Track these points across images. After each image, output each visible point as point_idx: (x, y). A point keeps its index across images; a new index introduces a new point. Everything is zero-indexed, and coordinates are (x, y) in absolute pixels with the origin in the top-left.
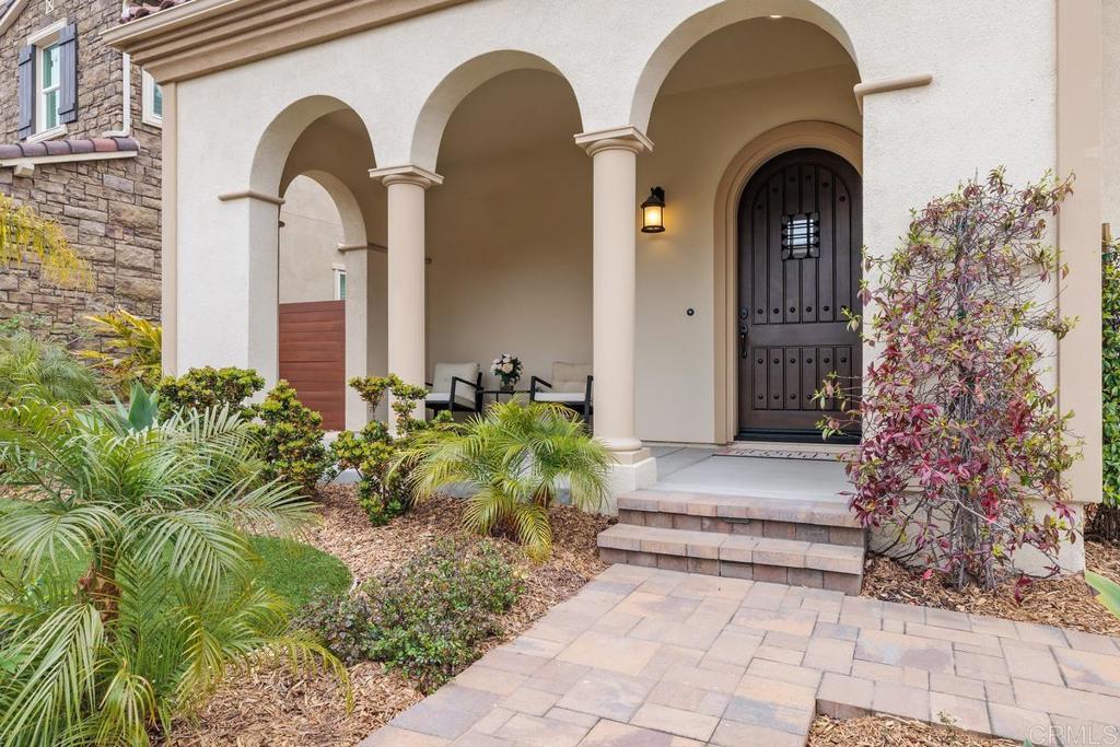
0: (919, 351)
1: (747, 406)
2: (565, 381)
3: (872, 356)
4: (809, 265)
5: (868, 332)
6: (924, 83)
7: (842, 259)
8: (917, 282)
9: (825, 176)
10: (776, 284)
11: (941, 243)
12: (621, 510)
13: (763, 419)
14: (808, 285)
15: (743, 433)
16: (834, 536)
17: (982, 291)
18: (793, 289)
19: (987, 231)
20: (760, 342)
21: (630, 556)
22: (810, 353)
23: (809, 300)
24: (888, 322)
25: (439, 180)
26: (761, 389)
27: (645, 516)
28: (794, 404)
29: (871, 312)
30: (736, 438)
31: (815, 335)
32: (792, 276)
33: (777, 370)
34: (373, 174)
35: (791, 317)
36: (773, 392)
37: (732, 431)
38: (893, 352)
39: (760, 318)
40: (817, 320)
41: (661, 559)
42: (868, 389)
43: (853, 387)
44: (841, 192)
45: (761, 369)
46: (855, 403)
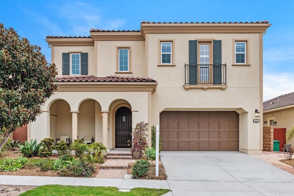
0: (137, 137)
1: (117, 143)
2: (86, 139)
3: (133, 138)
4: (125, 123)
5: (132, 135)
6: (138, 111)
7: (129, 123)
8: (137, 131)
9: (127, 111)
10: (121, 125)
11: (139, 127)
12: (108, 154)
13: (119, 145)
14: (125, 126)
15: (116, 147)
16: (130, 155)
17: (142, 132)
18: (123, 126)
19: (142, 126)
20: (118, 134)
21: (110, 158)
22: (125, 135)
23: (125, 128)
24: (134, 134)
25: (79, 112)
26: (119, 141)
27: (110, 155)
28: (125, 143)
29: (133, 134)
30: (115, 148)
31: (126, 133)
32: (123, 125)
33: (121, 138)
34: (71, 111)
35: (123, 130)
36: (120, 141)
37: (115, 147)
38: (135, 137)
39: (118, 130)
40: (126, 131)
41: (113, 158)
42: (133, 141)
43: (131, 140)
44: (129, 113)
45: (119, 138)
46: (131, 142)
